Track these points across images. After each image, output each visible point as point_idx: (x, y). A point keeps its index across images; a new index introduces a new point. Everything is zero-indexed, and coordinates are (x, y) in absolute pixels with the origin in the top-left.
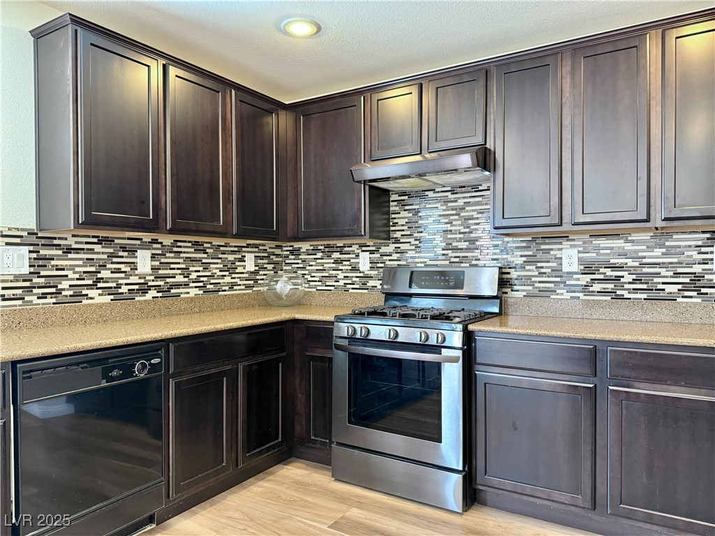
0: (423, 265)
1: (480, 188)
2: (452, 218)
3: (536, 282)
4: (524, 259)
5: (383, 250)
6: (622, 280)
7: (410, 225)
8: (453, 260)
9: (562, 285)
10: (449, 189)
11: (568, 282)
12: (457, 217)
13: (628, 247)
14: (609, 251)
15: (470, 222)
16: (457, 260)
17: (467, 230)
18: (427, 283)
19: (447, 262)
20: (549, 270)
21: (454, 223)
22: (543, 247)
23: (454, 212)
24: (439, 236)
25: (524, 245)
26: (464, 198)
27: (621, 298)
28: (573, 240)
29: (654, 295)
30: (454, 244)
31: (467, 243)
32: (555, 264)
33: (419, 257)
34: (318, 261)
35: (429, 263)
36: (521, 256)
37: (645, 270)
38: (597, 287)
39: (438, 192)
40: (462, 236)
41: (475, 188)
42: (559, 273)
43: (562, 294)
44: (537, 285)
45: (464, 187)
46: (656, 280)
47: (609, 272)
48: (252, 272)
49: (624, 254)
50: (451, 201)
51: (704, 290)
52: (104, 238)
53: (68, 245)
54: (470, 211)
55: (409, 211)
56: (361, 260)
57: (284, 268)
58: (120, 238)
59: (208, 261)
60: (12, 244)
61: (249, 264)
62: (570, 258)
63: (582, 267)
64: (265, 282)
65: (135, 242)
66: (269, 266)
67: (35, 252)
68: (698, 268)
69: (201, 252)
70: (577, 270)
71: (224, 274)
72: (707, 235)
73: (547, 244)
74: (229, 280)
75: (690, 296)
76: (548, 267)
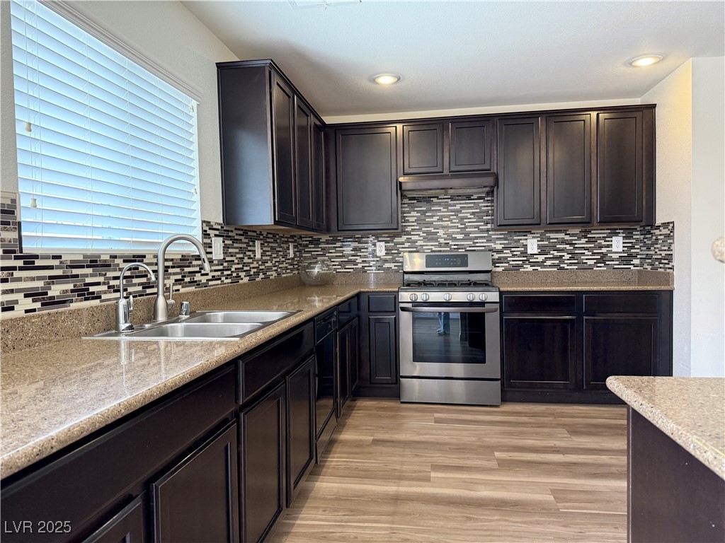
1: (472, 198)
2: (451, 217)
3: (510, 261)
4: (503, 246)
5: (397, 240)
6: (564, 258)
7: (419, 222)
8: (453, 247)
9: (527, 262)
10: (449, 197)
11: (531, 260)
12: (455, 217)
13: (567, 238)
14: (556, 240)
15: (465, 220)
16: (456, 247)
17: (463, 226)
18: (440, 263)
19: (449, 249)
20: (519, 253)
21: (454, 221)
22: (515, 238)
23: (453, 213)
24: (443, 230)
25: (502, 236)
26: (461, 204)
27: (563, 268)
28: (534, 233)
29: (582, 266)
30: (454, 236)
31: (463, 235)
32: (523, 249)
33: (426, 245)
34: (337, 249)
35: (434, 249)
37: (576, 252)
38: (548, 263)
39: (441, 199)
40: (459, 230)
41: (469, 197)
42: (525, 255)
43: (527, 268)
44: (511, 263)
45: (462, 196)
46: (582, 257)
47: (556, 253)
48: (293, 259)
49: (563, 242)
50: (451, 206)
51: (607, 263)
52: (245, 230)
53: (234, 237)
54: (466, 213)
55: (418, 212)
56: (378, 248)
57: (304, 255)
58: (250, 231)
59: (278, 249)
60: (216, 235)
61: (291, 251)
62: (532, 245)
63: (539, 251)
64: (296, 266)
65: (255, 234)
66: (298, 254)
67: (223, 242)
68: (604, 250)
69: (275, 241)
70: (536, 252)
71: (284, 259)
72: (609, 231)
73: (518, 236)
74: (284, 265)
75: (601, 267)
76: (517, 251)
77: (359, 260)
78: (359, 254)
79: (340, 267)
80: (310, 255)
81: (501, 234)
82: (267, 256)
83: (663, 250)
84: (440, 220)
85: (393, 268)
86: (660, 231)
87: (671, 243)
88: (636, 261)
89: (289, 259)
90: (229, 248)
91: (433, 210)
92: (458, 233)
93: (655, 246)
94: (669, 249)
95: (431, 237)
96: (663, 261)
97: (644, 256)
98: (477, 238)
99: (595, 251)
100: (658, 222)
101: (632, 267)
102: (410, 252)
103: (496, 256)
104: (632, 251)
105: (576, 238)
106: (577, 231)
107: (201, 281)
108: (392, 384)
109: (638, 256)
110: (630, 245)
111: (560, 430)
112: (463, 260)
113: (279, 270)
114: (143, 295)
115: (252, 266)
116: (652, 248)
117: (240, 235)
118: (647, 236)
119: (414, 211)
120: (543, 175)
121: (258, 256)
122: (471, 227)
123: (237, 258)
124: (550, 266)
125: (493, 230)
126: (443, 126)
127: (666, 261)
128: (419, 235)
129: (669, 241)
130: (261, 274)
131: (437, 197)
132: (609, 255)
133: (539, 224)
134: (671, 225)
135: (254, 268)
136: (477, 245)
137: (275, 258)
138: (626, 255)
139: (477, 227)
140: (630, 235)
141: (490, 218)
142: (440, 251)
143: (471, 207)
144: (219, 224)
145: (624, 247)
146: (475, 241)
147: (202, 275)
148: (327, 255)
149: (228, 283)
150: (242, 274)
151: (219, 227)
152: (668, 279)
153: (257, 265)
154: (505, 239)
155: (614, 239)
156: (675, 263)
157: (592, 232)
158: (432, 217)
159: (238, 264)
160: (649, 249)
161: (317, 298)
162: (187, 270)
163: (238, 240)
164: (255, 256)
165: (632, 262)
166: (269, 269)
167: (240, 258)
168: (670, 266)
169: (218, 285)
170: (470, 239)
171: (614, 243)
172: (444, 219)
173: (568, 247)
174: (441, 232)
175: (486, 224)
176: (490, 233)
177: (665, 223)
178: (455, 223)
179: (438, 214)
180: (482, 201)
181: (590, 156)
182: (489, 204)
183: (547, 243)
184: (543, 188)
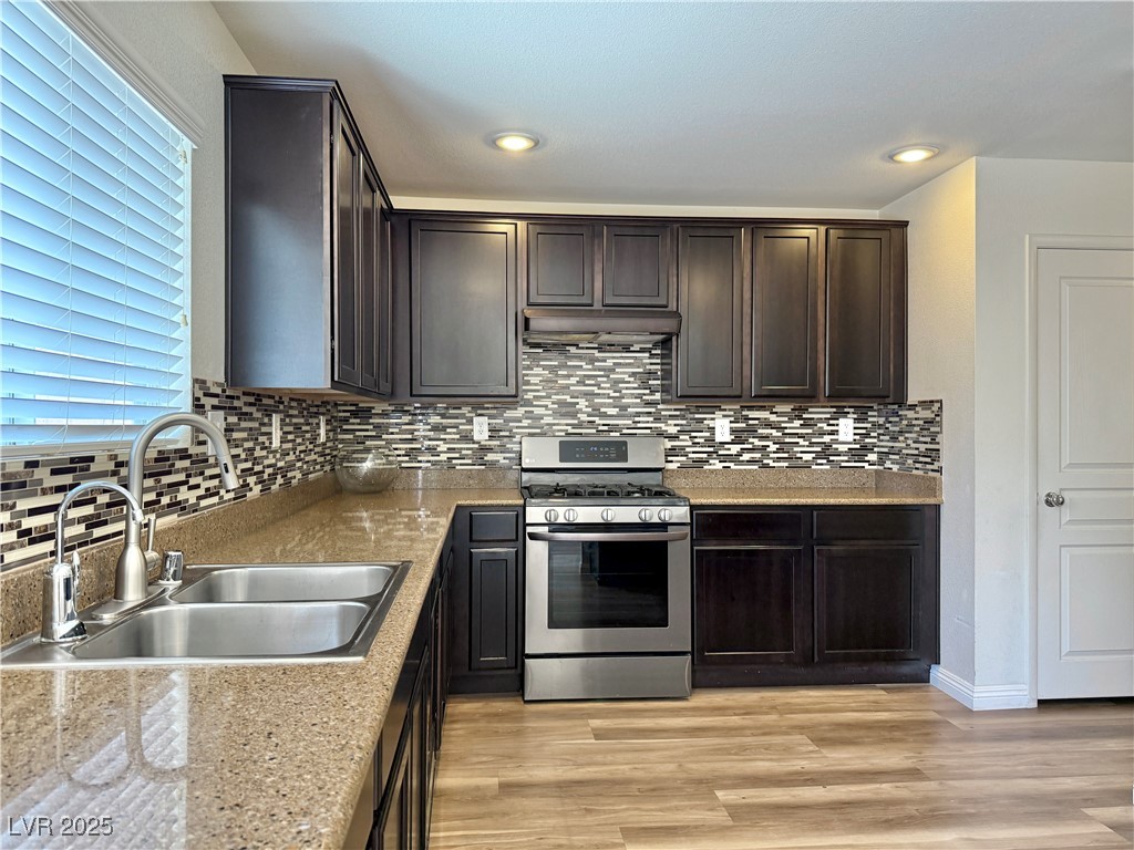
0: (563, 434)
1: (632, 349)
2: (599, 379)
3: (690, 452)
4: (679, 428)
5: (509, 414)
6: (768, 449)
7: (547, 385)
8: (601, 428)
9: (715, 456)
10: (597, 346)
11: (720, 452)
12: (605, 379)
13: (773, 418)
14: (757, 422)
15: (621, 385)
16: (606, 428)
17: (617, 394)
18: (583, 456)
19: (594, 431)
20: (702, 440)
21: (602, 385)
22: (697, 416)
23: (602, 373)
24: (584, 400)
25: (678, 413)
26: (614, 358)
27: (767, 466)
28: (725, 410)
29: (794, 463)
30: (602, 410)
31: (618, 410)
32: (708, 434)
33: (558, 424)
34: (403, 427)
35: (571, 430)
36: (675, 425)
37: (787, 440)
38: (746, 457)
39: (582, 348)
40: (611, 401)
41: (626, 348)
42: (711, 443)
43: (714, 464)
44: (691, 455)
45: (614, 346)
46: (795, 449)
47: (757, 442)
48: (324, 444)
49: (769, 425)
50: (598, 360)
51: (831, 458)
52: (258, 395)
53: (241, 408)
54: (621, 373)
55: (544, 367)
56: (476, 427)
57: (340, 437)
58: (265, 396)
59: (304, 428)
60: (214, 407)
61: (322, 432)
62: (722, 427)
63: (733, 437)
64: (328, 458)
65: (271, 402)
66: (331, 434)
67: (226, 419)
68: (827, 439)
69: (301, 415)
70: (729, 440)
71: (311, 447)
72: (834, 410)
73: (702, 413)
74: (313, 457)
75: (822, 464)
76: (701, 437)
77: (443, 447)
78: (442, 437)
79: (407, 458)
80: (351, 436)
81: (675, 410)
82: (289, 441)
83: (921, 442)
84: (580, 383)
85: (502, 461)
86: (917, 412)
87: (938, 433)
88: (872, 457)
89: (319, 446)
90: (232, 430)
91: (570, 366)
92: (609, 405)
93: (907, 435)
94: (933, 441)
95: (567, 410)
96: (921, 459)
97: (886, 450)
98: (638, 414)
99: (814, 440)
100: (911, 400)
101: (866, 465)
102: (531, 435)
103: (669, 444)
104: (867, 440)
105: (786, 419)
106: (787, 408)
107: (187, 500)
108: (508, 668)
109: (876, 449)
110: (864, 431)
111: (797, 738)
112: (620, 450)
113: (305, 467)
114: (86, 543)
115: (266, 462)
116: (901, 438)
117: (251, 404)
118: (891, 419)
119: (537, 366)
120: (747, 319)
121: (276, 443)
122: (629, 396)
123: (244, 450)
124: (749, 462)
125: (664, 402)
126: (593, 232)
127: (928, 460)
128: (546, 406)
129: (932, 429)
130: (279, 477)
131: (577, 345)
132: (834, 446)
133: (740, 397)
134: (937, 405)
135: (269, 466)
136: (639, 425)
137: (299, 444)
138: (858, 446)
139: (639, 396)
140: (863, 416)
141: (659, 382)
142: (581, 435)
143: (630, 364)
144: (219, 385)
145: (855, 434)
146: (637, 419)
147: (190, 488)
148: (384, 436)
149: (230, 500)
150: (251, 480)
151: (219, 391)
152: (932, 487)
153: (274, 461)
154: (683, 418)
155: (842, 421)
156: (944, 462)
157: (810, 410)
158: (569, 376)
159: (246, 460)
160: (894, 439)
161: (365, 514)
162: (166, 480)
163: (246, 414)
164: (271, 443)
165: (866, 458)
166: (291, 467)
167: (249, 449)
168: (935, 467)
169: (214, 505)
170: (629, 416)
171: (841, 428)
172: (587, 382)
173: (774, 432)
174: (582, 403)
175: (652, 392)
176: (659, 407)
177: (925, 402)
178: (605, 389)
179: (578, 373)
180: (647, 355)
181: (816, 293)
182: (659, 361)
183: (744, 425)
184: (746, 340)
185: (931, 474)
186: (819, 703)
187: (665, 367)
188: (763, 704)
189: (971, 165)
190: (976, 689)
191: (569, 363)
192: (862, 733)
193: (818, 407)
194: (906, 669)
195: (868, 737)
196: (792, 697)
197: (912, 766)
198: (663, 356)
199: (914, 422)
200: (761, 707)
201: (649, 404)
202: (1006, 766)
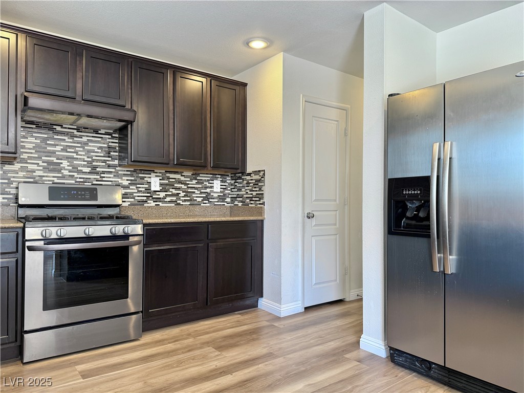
0: (51, 183)
1: (99, 132)
2: (77, 149)
3: (136, 196)
4: (129, 182)
6: (180, 195)
7: (38, 149)
8: (78, 180)
9: (151, 198)
10: (75, 127)
11: (154, 197)
12: (82, 149)
13: (182, 178)
14: (174, 180)
15: (92, 154)
16: (82, 180)
17: (90, 159)
18: (66, 196)
19: (74, 182)
20: (144, 189)
21: (79, 153)
22: (140, 175)
23: (80, 145)
24: (67, 161)
25: (129, 173)
26: (87, 136)
27: (179, 204)
28: (157, 173)
29: (193, 202)
30: (79, 168)
31: (90, 169)
32: (147, 186)
33: (47, 176)
35: (56, 180)
36: (127, 180)
37: (189, 190)
38: (168, 199)
39: (66, 128)
40: (86, 163)
41: (96, 132)
42: (149, 191)
43: (150, 203)
44: (136, 198)
45: (88, 129)
46: (193, 195)
47: (174, 191)
49: (180, 182)
50: (77, 137)
51: (210, 200)
54: (93, 146)
55: (36, 138)
62: (155, 183)
63: (161, 188)
68: (208, 190)
70: (159, 190)
72: (212, 176)
73: (143, 174)
75: (206, 203)
76: (142, 188)
81: (127, 171)
83: (254, 191)
84: (63, 150)
86: (252, 177)
87: (263, 186)
88: (228, 200)
91: (56, 139)
92: (84, 166)
93: (246, 188)
94: (260, 190)
95: (54, 167)
96: (254, 199)
97: (235, 196)
98: (104, 172)
99: (202, 191)
100: (249, 170)
101: (225, 204)
102: (26, 183)
103: (124, 191)
104: (226, 192)
106: (189, 174)
109: (230, 196)
110: (225, 187)
111: (208, 349)
112: (92, 193)
116: (243, 190)
118: (238, 181)
119: (31, 137)
122: (97, 161)
124: (170, 202)
125: (120, 165)
126: (76, 52)
127: (258, 199)
128: (38, 164)
129: (259, 184)
131: (62, 126)
132: (211, 194)
133: (168, 164)
134: (262, 173)
136: (104, 179)
138: (222, 194)
139: (105, 161)
140: (224, 180)
141: (117, 154)
142: (64, 184)
143: (98, 141)
145: (221, 188)
146: (102, 175)
152: (260, 212)
154: (131, 175)
155: (215, 182)
156: (265, 200)
157: (201, 175)
158: (55, 145)
160: (240, 190)
165: (226, 200)
168: (261, 202)
170: (97, 173)
171: (215, 185)
172: (68, 150)
173: (183, 186)
174: (65, 164)
175: (113, 159)
176: (117, 169)
177: (256, 171)
178: (81, 155)
179: (62, 144)
180: (110, 137)
181: (206, 112)
182: (117, 141)
183: (167, 182)
184: (171, 132)
185: (258, 205)
186: (212, 327)
187: (120, 145)
188: (183, 334)
189: (280, 56)
190: (282, 306)
191: (55, 137)
192: (238, 339)
193: (204, 174)
194: (248, 302)
195: (242, 341)
196: (197, 327)
197: (268, 352)
198: (120, 138)
199: (250, 182)
200: (183, 335)
201: (109, 166)
202: (306, 342)
